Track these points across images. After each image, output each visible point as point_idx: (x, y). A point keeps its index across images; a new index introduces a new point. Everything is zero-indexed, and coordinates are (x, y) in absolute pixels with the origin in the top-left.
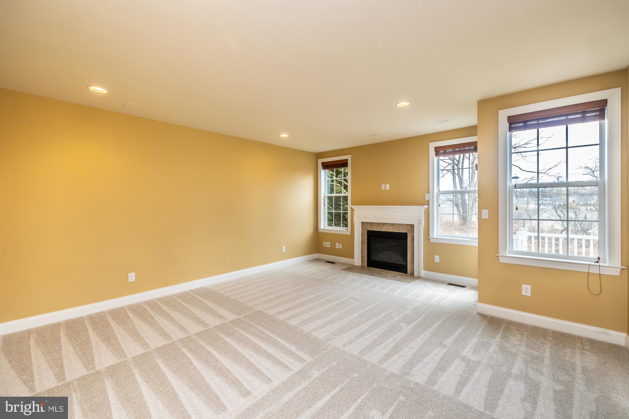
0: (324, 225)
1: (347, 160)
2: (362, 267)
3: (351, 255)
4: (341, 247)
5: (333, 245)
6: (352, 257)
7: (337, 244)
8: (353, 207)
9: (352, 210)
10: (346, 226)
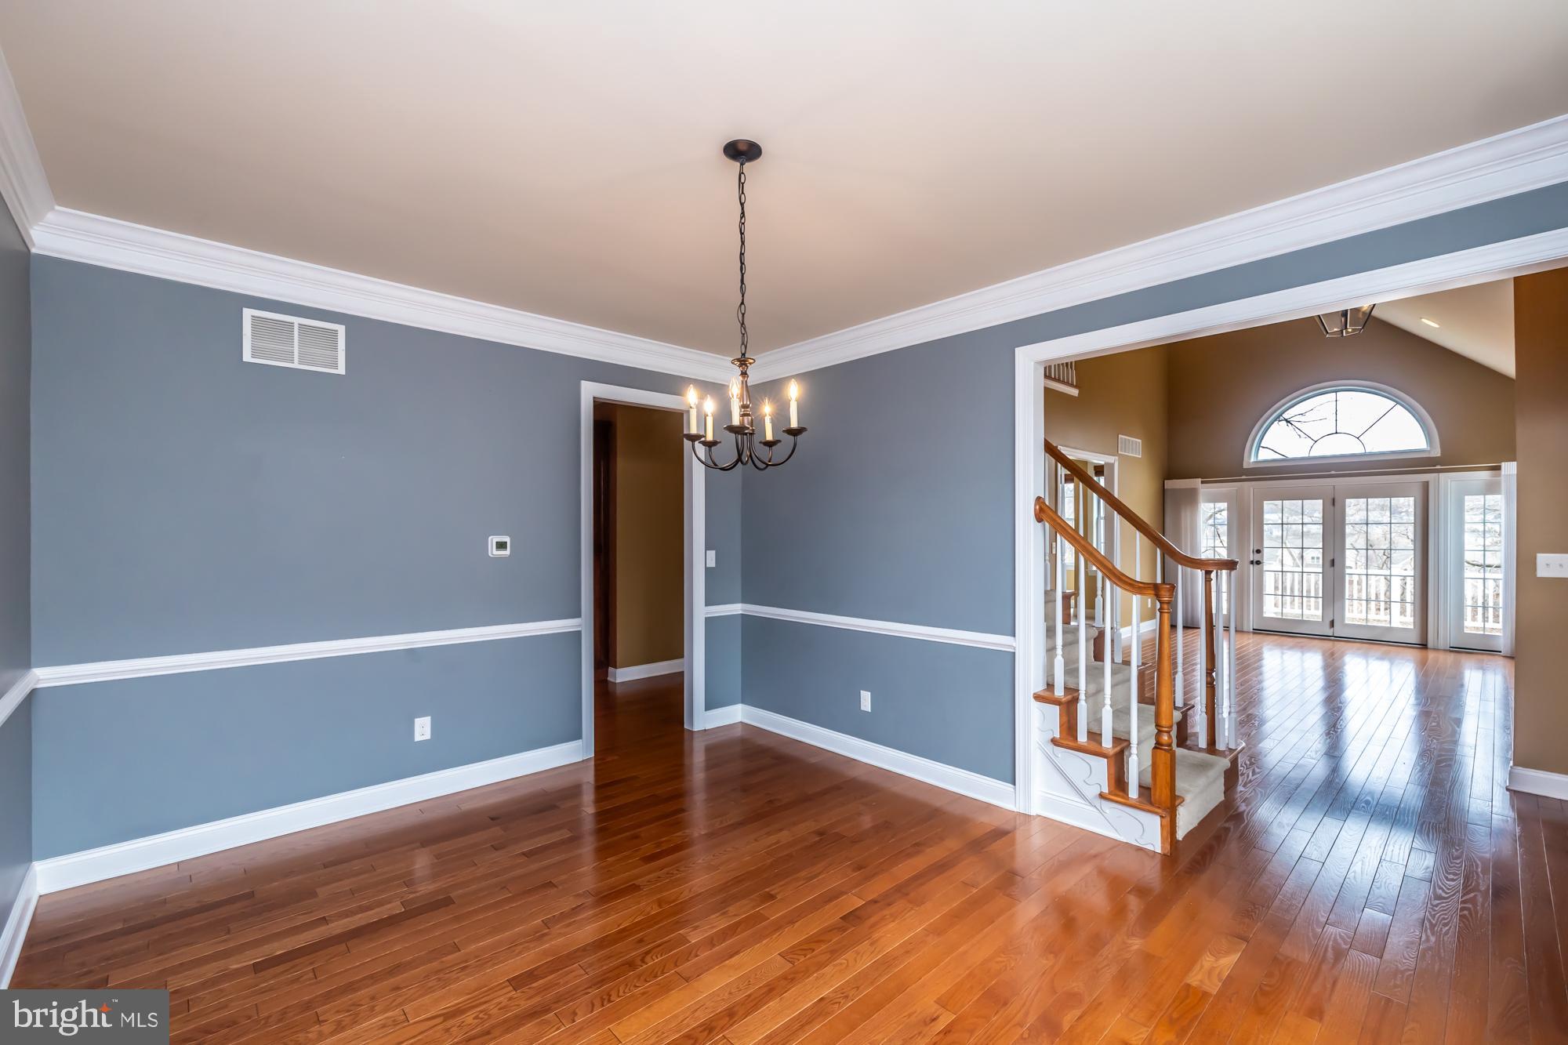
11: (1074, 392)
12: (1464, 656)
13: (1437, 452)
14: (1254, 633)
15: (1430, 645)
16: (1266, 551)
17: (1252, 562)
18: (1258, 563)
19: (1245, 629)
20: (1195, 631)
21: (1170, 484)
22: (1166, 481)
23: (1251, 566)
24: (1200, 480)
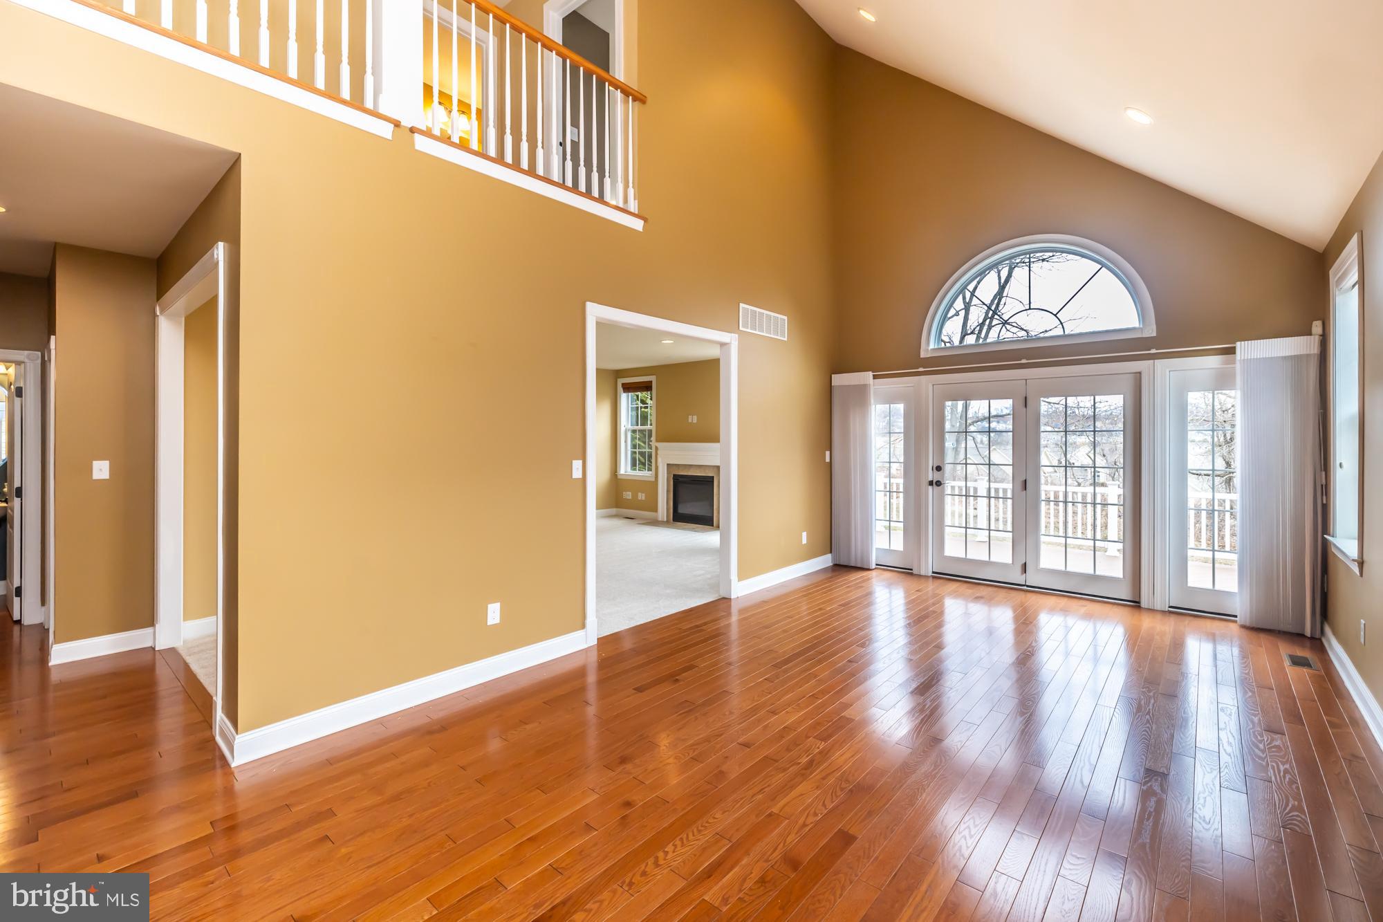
0: (625, 468)
1: (651, 382)
2: (668, 522)
3: (654, 509)
4: (643, 498)
5: (635, 495)
6: (656, 510)
7: (640, 494)
8: (659, 445)
9: (657, 448)
10: (650, 470)
11: (638, 225)
12: (1187, 620)
13: (1151, 332)
14: (934, 577)
15: (1144, 604)
16: (948, 469)
17: (931, 483)
18: (939, 484)
19: (923, 573)
20: (865, 574)
21: (838, 380)
22: (833, 375)
23: (930, 487)
24: (871, 374)
